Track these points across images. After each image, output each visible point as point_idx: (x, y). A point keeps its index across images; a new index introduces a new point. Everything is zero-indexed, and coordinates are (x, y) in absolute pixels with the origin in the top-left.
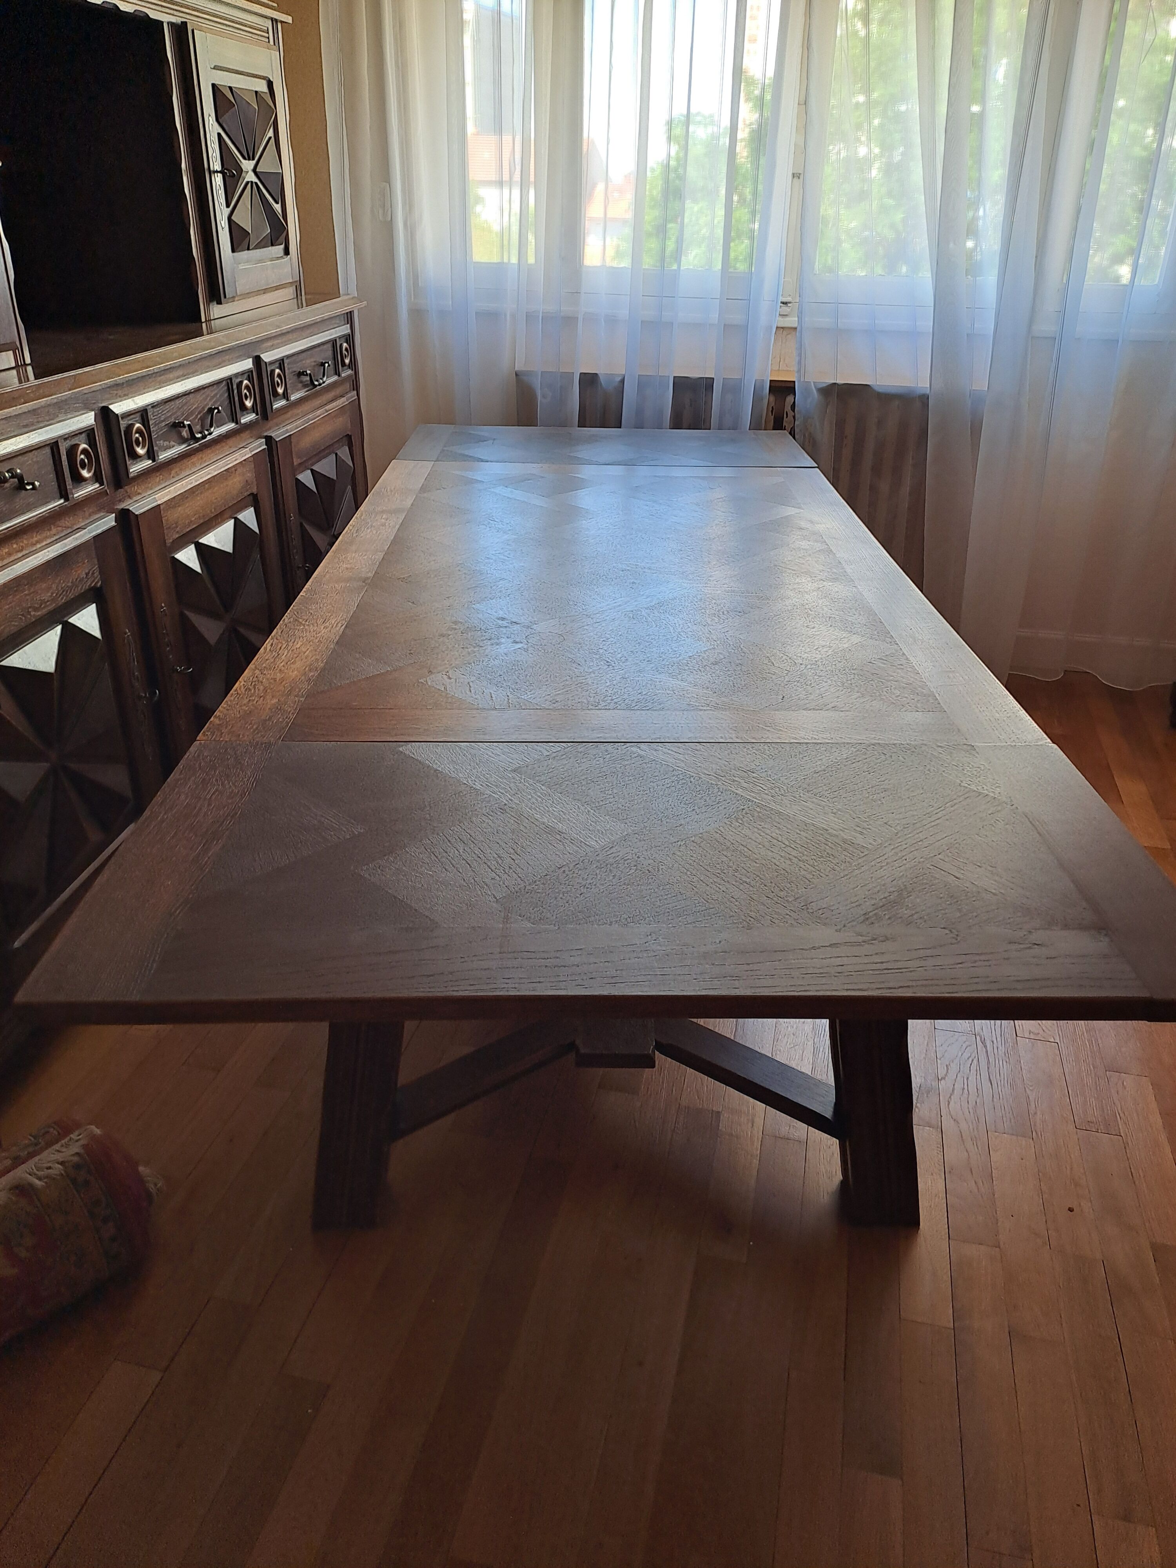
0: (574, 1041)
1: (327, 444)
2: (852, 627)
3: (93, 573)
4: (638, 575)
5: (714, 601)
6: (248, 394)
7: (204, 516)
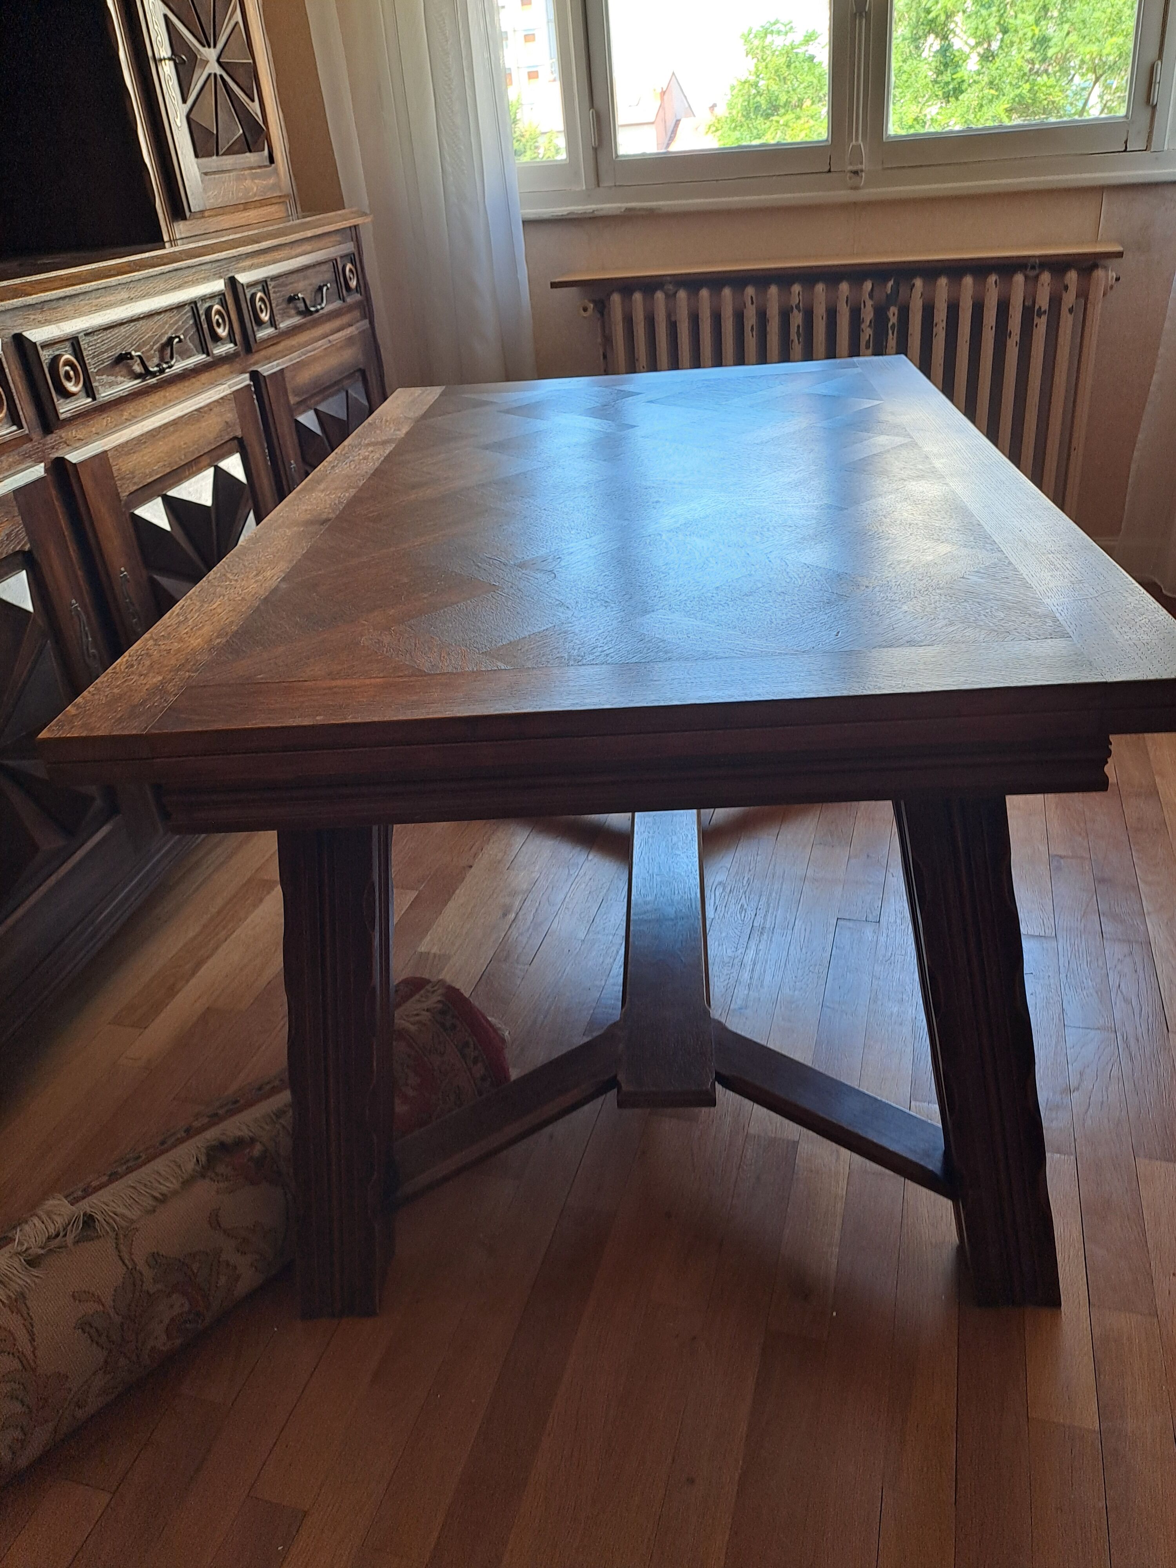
0: (615, 1076)
1: (334, 380)
2: (940, 534)
3: (17, 535)
4: (665, 491)
5: (758, 516)
6: (220, 321)
7: (170, 464)
